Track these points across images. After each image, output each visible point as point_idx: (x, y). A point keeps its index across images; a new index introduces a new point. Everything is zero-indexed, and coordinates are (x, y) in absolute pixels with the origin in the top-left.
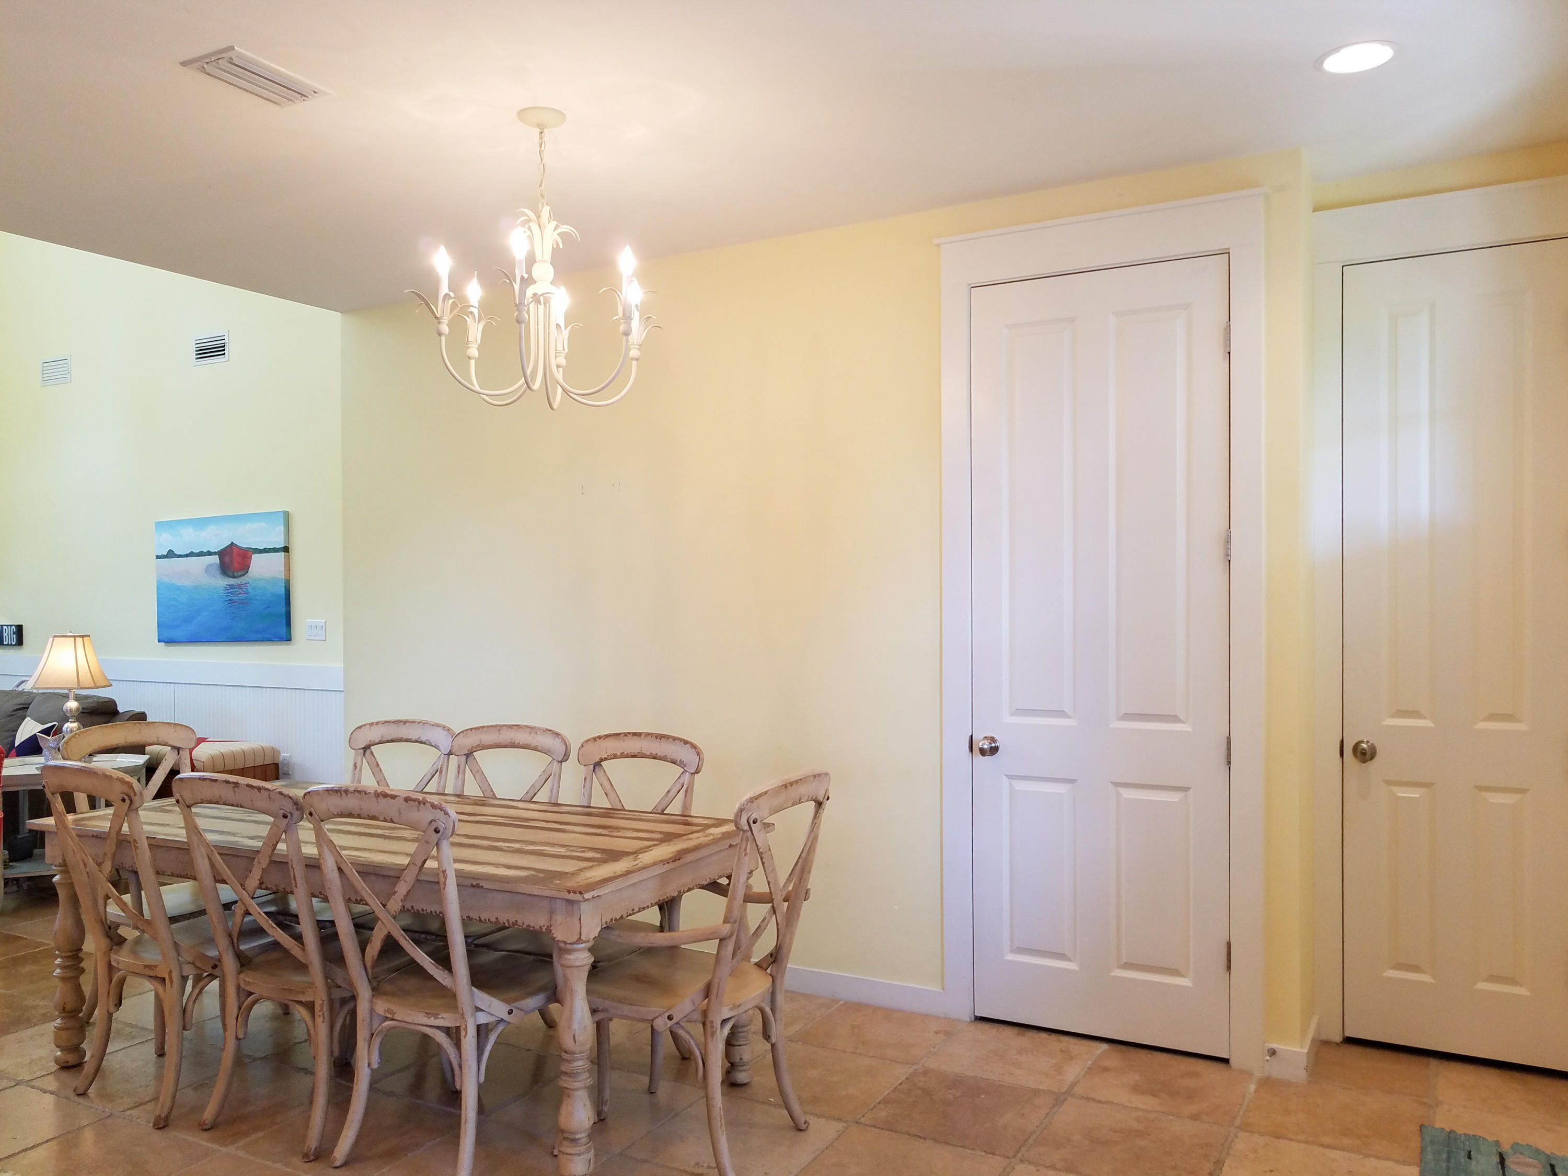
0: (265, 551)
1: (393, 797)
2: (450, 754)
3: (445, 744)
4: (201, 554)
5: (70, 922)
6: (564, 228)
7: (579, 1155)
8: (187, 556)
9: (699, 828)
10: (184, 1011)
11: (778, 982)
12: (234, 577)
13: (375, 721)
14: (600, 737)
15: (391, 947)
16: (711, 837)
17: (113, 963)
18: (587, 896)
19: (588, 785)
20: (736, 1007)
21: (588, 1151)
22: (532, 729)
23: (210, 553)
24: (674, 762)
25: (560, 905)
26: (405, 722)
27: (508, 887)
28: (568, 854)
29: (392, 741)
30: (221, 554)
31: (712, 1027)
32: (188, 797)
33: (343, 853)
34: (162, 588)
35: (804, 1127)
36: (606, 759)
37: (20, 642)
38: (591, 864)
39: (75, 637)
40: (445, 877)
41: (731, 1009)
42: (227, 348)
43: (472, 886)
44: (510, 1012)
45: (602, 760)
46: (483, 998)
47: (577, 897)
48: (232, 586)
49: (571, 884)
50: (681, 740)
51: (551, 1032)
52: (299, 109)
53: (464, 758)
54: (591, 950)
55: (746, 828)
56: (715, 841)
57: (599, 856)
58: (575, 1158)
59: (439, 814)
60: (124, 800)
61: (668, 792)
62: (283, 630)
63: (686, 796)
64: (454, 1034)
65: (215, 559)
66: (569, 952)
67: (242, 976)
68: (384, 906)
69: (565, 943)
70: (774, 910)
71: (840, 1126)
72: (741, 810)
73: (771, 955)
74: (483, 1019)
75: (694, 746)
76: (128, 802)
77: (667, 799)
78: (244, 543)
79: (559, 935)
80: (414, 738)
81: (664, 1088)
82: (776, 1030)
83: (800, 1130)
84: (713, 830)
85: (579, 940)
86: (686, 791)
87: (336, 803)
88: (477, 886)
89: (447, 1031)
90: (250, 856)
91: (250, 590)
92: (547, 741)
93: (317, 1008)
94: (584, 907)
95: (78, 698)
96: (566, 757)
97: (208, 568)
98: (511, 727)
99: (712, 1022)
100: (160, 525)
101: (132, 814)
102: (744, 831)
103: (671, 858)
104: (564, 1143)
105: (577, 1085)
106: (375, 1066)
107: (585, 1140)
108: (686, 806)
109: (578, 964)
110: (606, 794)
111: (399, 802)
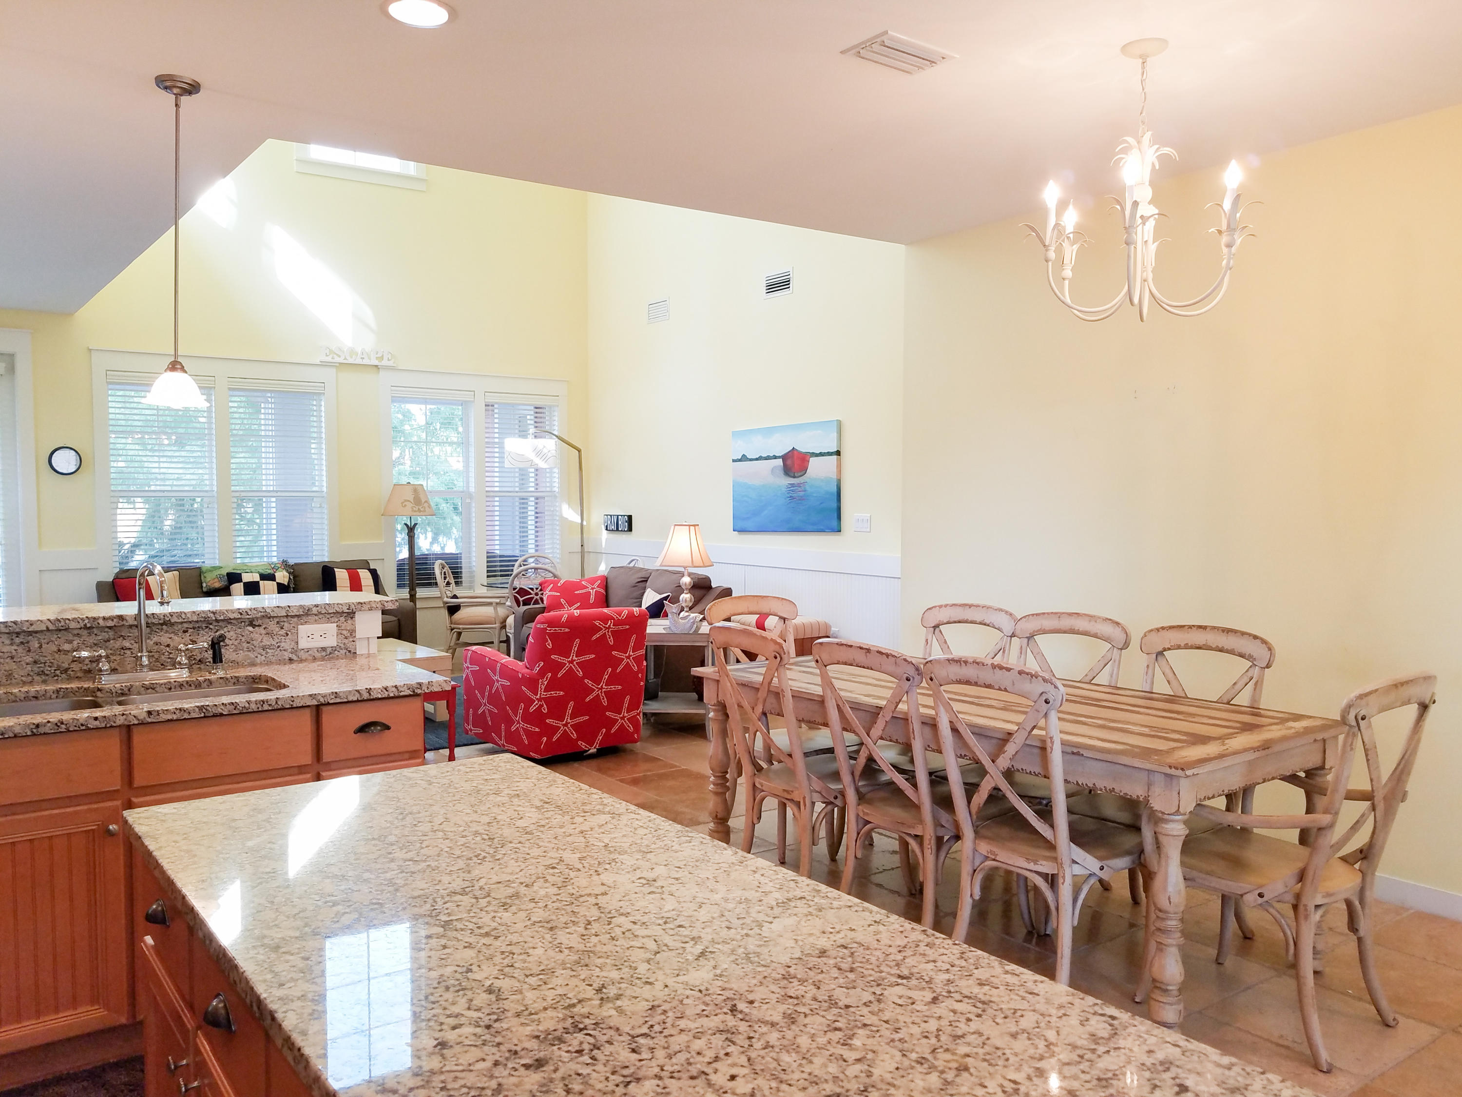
0: (821, 454)
1: (1009, 670)
2: (1013, 635)
3: (1008, 628)
4: (768, 458)
5: (720, 749)
6: (1166, 150)
7: (1171, 1004)
8: (757, 459)
9: (1276, 721)
10: (813, 828)
11: (1368, 879)
12: (794, 477)
13: (944, 603)
14: (1163, 628)
15: (996, 796)
16: (1293, 731)
17: (757, 785)
18: (1189, 772)
19: (1150, 671)
20: (1328, 895)
21: (1178, 1003)
22: (1091, 618)
23: (775, 457)
24: (1242, 655)
25: (1159, 779)
26: (970, 606)
27: (1109, 757)
28: (1153, 733)
29: (959, 622)
30: (784, 458)
31: (1306, 910)
32: (825, 657)
33: (960, 716)
34: (737, 486)
35: (1392, 1023)
36: (1169, 649)
37: (630, 529)
38: (1180, 745)
39: (689, 526)
40: (1052, 743)
41: (1323, 897)
42: (791, 282)
43: (1073, 753)
44: (1102, 868)
45: (1165, 650)
46: (1078, 853)
47: (1179, 773)
48: (792, 485)
49: (1170, 760)
50: (1250, 635)
51: (1106, 894)
52: (930, 73)
53: (1026, 640)
54: (1185, 823)
55: (1354, 723)
56: (1298, 735)
57: (1185, 738)
58: (1167, 1007)
59: (1049, 687)
60: (776, 657)
61: (1235, 684)
62: (834, 523)
63: (1255, 689)
64: (1052, 881)
65: (780, 462)
66: (1167, 821)
67: (860, 807)
68: (993, 761)
69: (1163, 813)
70: (1374, 808)
71: (1436, 1031)
72: (1349, 706)
73: (1361, 851)
74: (1077, 870)
75: (1264, 642)
76: (779, 659)
77: (1234, 691)
78: (803, 448)
79: (1157, 804)
80: (978, 620)
81: (1230, 961)
82: (1364, 926)
83: (1388, 1026)
84: (1291, 724)
85: (1177, 812)
86: (1256, 684)
87: (955, 671)
88: (1078, 754)
89: (1045, 876)
90: (875, 712)
91: (807, 488)
92: (1106, 629)
93: (926, 842)
94: (1184, 783)
95: (690, 575)
96: (1126, 645)
97: (773, 470)
98: (1071, 614)
99: (1305, 906)
100: (736, 434)
101: (781, 669)
102: (1351, 726)
103: (1259, 747)
104: (1156, 991)
105: (1170, 941)
106: (977, 897)
107: (1176, 993)
108: (1255, 698)
109: (1175, 833)
110: (1168, 682)
111: (1014, 673)
